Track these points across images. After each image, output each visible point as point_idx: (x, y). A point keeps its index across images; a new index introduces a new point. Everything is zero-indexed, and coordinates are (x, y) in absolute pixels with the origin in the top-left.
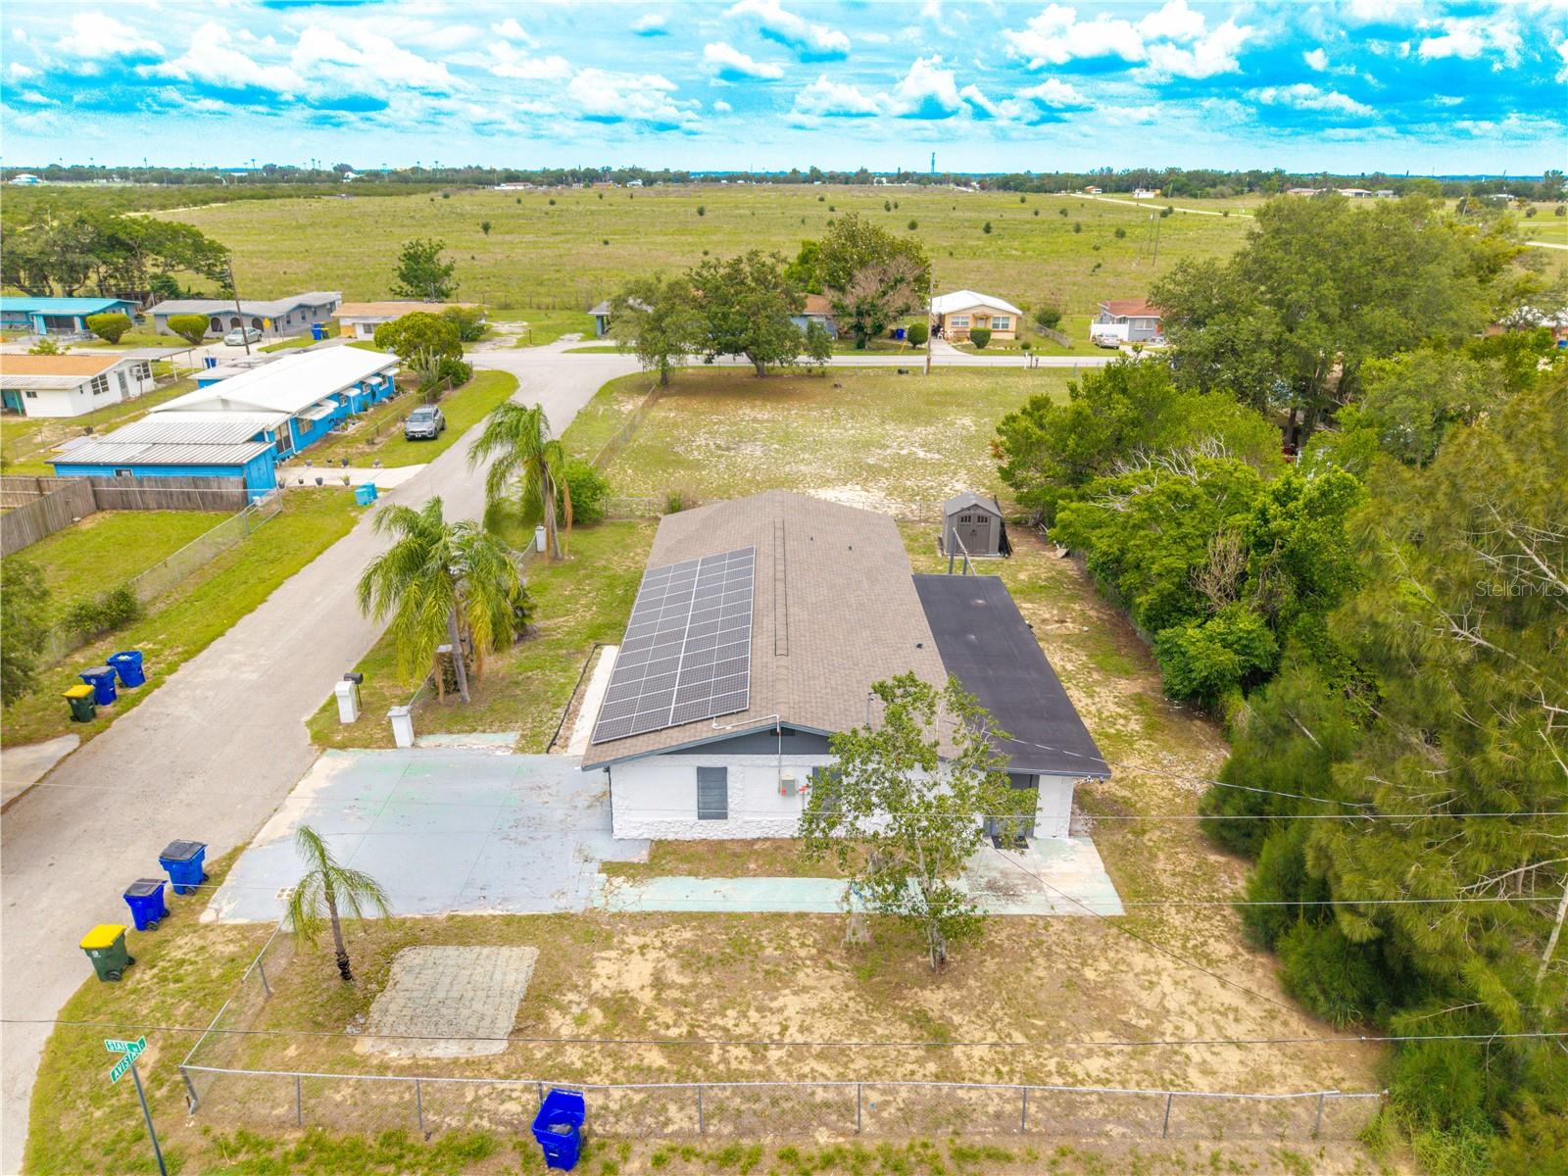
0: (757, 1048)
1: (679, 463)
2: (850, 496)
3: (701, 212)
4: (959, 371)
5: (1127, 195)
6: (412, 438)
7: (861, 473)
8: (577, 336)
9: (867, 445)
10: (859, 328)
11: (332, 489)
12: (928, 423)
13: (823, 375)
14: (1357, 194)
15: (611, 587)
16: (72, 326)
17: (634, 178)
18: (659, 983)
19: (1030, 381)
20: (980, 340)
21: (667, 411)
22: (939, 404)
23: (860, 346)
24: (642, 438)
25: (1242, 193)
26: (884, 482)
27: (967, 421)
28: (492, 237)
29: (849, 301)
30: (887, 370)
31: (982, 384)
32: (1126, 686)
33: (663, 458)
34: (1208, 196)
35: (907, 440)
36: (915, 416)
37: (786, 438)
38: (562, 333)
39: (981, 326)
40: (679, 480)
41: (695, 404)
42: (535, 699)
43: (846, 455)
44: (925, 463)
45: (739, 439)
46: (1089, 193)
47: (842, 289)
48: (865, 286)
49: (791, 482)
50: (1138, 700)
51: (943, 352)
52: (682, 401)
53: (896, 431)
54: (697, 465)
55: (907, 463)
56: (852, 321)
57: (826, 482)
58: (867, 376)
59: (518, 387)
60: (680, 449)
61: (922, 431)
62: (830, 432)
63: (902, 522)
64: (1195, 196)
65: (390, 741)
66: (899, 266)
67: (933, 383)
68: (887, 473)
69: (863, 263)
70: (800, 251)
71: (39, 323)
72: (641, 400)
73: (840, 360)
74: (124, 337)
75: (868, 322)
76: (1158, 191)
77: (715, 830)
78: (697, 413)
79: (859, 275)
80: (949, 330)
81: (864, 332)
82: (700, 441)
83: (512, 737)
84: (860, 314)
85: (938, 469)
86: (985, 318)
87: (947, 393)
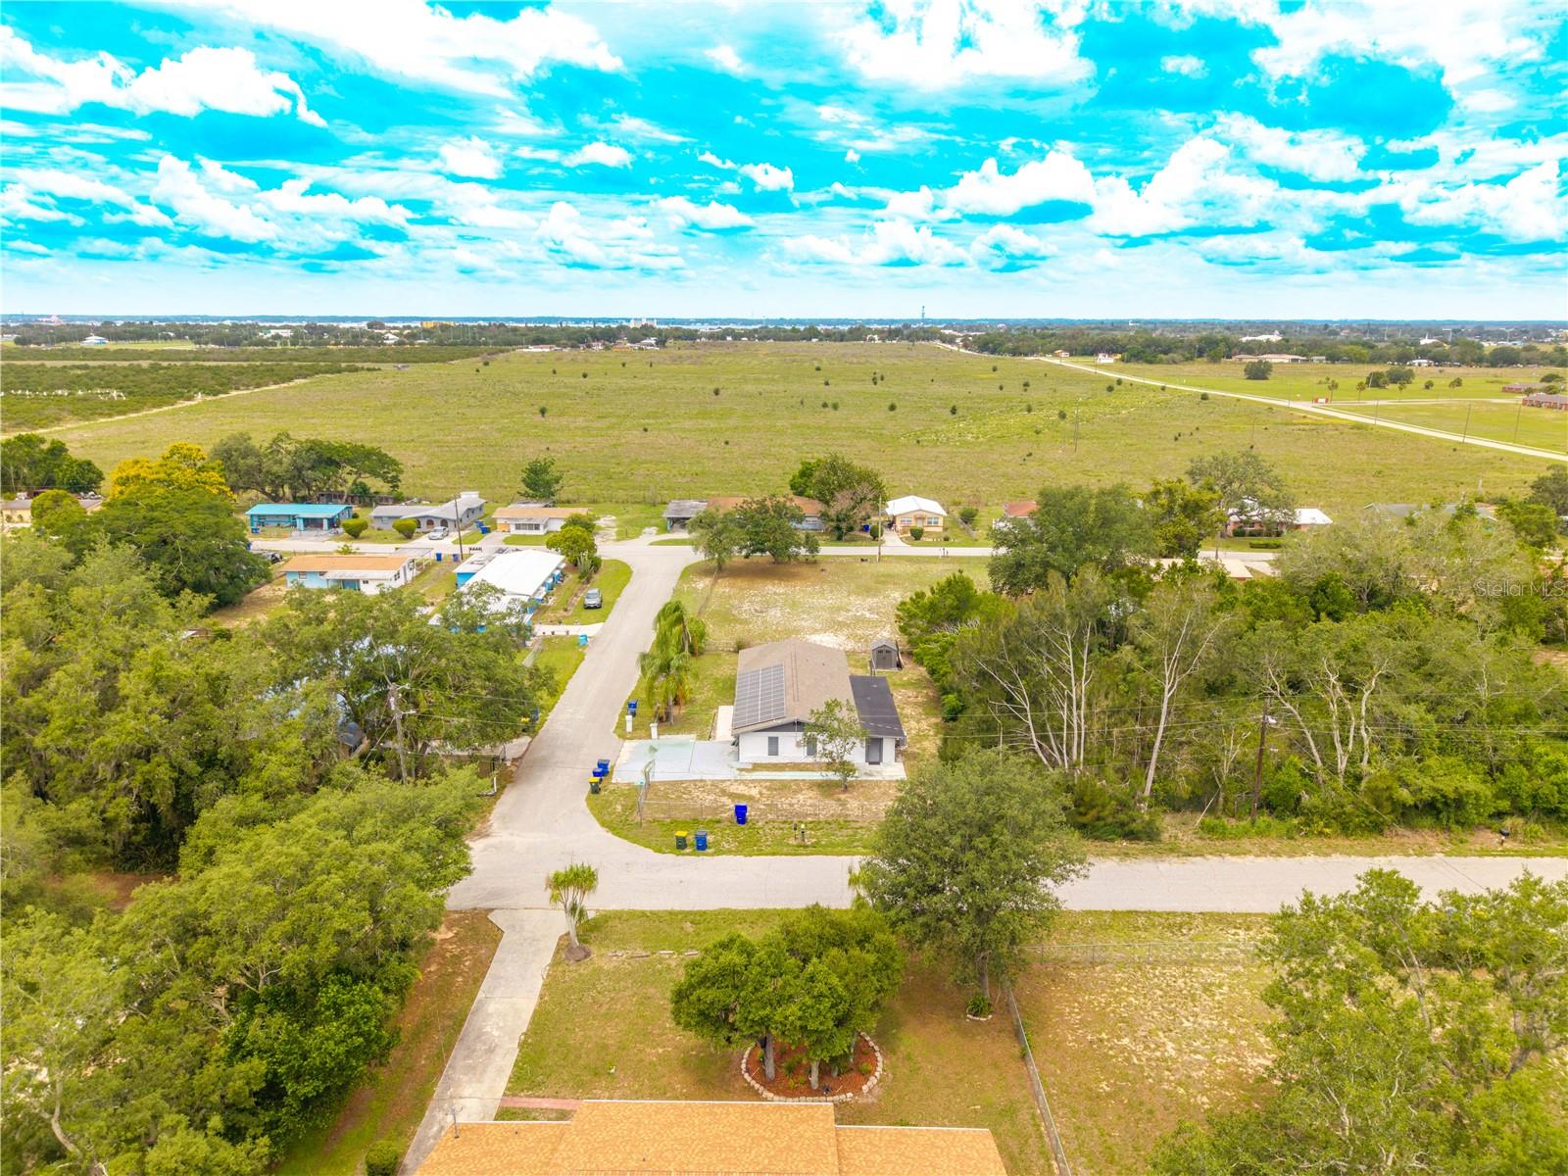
0: (791, 805)
1: (737, 620)
2: (828, 640)
3: (717, 392)
4: (900, 558)
5: (1090, 359)
6: (588, 608)
7: (834, 626)
8: (654, 530)
9: (839, 609)
10: (838, 528)
11: (560, 638)
12: (875, 596)
13: (815, 562)
14: (1294, 360)
15: (716, 683)
16: (321, 526)
17: (646, 336)
18: (761, 793)
19: (941, 567)
20: (917, 535)
21: (724, 587)
22: (884, 583)
23: (839, 538)
24: (713, 606)
25: (1191, 359)
26: (846, 632)
27: (897, 595)
28: (550, 421)
29: (832, 513)
30: (854, 557)
31: (911, 568)
32: (934, 720)
33: (727, 618)
34: (1161, 362)
35: (861, 606)
36: (868, 591)
37: (794, 605)
38: (643, 527)
39: (919, 525)
40: (739, 632)
41: (740, 583)
42: (699, 724)
43: (826, 615)
44: (869, 621)
45: (767, 605)
46: (1057, 356)
47: (827, 503)
48: (841, 503)
49: (797, 631)
50: (936, 724)
51: (893, 543)
52: (732, 581)
53: (855, 600)
54: (746, 622)
55: (859, 620)
56: (833, 524)
57: (815, 631)
58: (842, 563)
59: (631, 572)
60: (735, 612)
61: (871, 601)
62: (818, 601)
63: (849, 654)
64: (1150, 362)
65: (649, 736)
66: (863, 489)
67: (882, 568)
68: (849, 626)
69: (841, 487)
70: (800, 467)
71: (300, 523)
72: (708, 581)
73: (826, 550)
74: (364, 533)
75: (844, 525)
76: (1119, 356)
77: (774, 760)
78: (742, 589)
79: (838, 495)
80: (899, 525)
81: (842, 530)
82: (746, 607)
83: (694, 736)
84: (838, 520)
85: (875, 624)
86: (922, 518)
87: (889, 575)
